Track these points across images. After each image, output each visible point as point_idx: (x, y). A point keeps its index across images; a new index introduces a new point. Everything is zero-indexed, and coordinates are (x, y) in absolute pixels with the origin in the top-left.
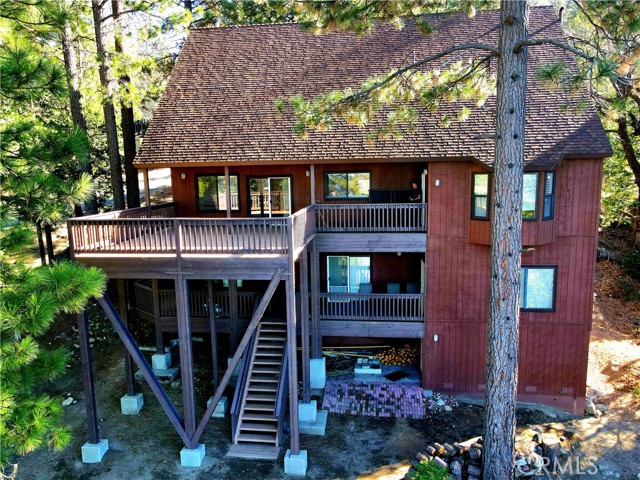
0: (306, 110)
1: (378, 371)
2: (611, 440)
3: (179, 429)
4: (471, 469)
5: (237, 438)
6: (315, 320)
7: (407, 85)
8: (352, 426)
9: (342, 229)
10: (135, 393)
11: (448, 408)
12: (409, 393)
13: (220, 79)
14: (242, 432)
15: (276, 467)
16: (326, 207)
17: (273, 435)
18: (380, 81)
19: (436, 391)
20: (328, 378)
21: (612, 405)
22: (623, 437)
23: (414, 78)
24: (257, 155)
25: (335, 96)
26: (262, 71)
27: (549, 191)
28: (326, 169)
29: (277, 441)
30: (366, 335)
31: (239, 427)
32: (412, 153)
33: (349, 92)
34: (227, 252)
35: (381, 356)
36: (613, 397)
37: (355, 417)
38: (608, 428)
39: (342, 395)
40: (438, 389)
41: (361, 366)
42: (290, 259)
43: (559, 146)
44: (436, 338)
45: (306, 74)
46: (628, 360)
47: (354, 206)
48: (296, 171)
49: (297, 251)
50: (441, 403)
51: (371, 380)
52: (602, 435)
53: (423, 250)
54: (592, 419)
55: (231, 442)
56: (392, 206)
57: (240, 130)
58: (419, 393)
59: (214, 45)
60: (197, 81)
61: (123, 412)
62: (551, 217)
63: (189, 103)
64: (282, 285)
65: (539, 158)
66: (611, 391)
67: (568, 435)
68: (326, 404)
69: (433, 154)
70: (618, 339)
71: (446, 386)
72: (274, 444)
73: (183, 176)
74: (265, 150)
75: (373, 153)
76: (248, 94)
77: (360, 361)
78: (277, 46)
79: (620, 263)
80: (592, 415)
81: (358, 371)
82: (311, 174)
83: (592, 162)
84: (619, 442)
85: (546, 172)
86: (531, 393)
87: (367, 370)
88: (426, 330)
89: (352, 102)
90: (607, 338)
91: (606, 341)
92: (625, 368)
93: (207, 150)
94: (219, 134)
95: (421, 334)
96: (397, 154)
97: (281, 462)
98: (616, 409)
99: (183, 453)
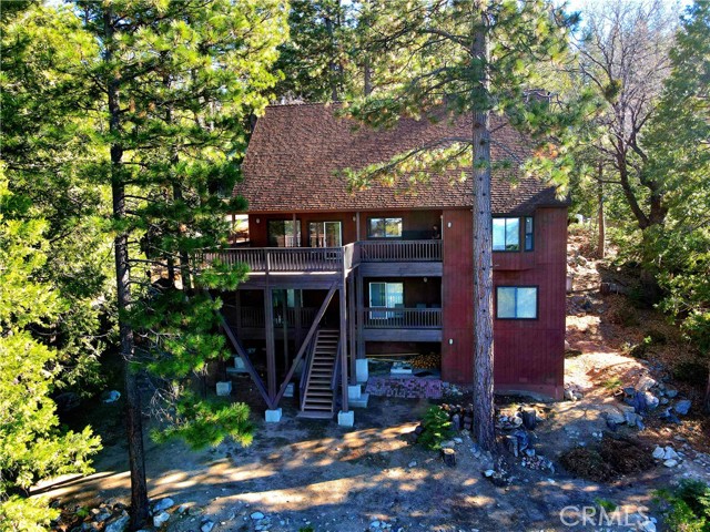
0: (353, 177)
1: (410, 371)
2: (579, 414)
3: (264, 395)
4: (466, 419)
5: (303, 407)
6: (360, 329)
7: (420, 159)
8: (387, 403)
9: (379, 259)
10: (226, 381)
11: (460, 394)
12: (432, 384)
13: (287, 147)
14: (307, 403)
15: (332, 422)
16: (369, 243)
17: (329, 404)
18: (401, 157)
19: (452, 383)
20: (370, 376)
21: (589, 394)
22: (588, 412)
23: (425, 155)
24: (317, 204)
25: (371, 168)
26: (320, 141)
27: (529, 230)
28: (367, 215)
29: (332, 408)
30: (398, 340)
31: (305, 400)
32: (430, 203)
33: (381, 165)
34: (300, 271)
35: (411, 361)
36: (590, 390)
37: (389, 398)
38: (579, 408)
39: (380, 385)
40: (454, 381)
41: (396, 368)
42: (342, 275)
43: (535, 198)
44: (451, 342)
45: (353, 143)
46: (608, 365)
47: (388, 243)
48: (346, 216)
49: (347, 272)
50: (455, 390)
51: (404, 377)
52: (573, 411)
53: (440, 274)
54: (569, 402)
55: (299, 409)
56: (416, 242)
57: (304, 186)
58: (438, 384)
59: (282, 120)
60: (270, 149)
61: (219, 394)
62: (532, 250)
63: (264, 166)
64: (337, 294)
65: (520, 207)
66: (590, 385)
67: (547, 410)
68: (367, 390)
69: (445, 204)
70: (607, 352)
71: (460, 378)
72: (329, 411)
73: (258, 221)
74: (323, 201)
75: (402, 204)
76: (309, 159)
77: (395, 364)
78: (331, 121)
79: (627, 296)
80: (570, 400)
81: (393, 371)
82: (357, 219)
83: (559, 210)
84: (585, 415)
85: (526, 217)
86: (523, 383)
87: (400, 371)
88: (443, 336)
89: (384, 171)
90: (597, 351)
91: (596, 354)
92: (605, 370)
93: (280, 201)
94: (288, 189)
95: (440, 339)
96: (419, 204)
97: (336, 419)
98: (589, 397)
99: (267, 412)
